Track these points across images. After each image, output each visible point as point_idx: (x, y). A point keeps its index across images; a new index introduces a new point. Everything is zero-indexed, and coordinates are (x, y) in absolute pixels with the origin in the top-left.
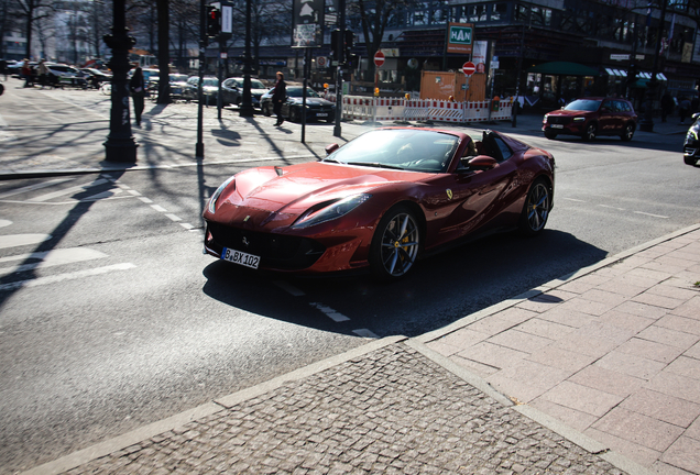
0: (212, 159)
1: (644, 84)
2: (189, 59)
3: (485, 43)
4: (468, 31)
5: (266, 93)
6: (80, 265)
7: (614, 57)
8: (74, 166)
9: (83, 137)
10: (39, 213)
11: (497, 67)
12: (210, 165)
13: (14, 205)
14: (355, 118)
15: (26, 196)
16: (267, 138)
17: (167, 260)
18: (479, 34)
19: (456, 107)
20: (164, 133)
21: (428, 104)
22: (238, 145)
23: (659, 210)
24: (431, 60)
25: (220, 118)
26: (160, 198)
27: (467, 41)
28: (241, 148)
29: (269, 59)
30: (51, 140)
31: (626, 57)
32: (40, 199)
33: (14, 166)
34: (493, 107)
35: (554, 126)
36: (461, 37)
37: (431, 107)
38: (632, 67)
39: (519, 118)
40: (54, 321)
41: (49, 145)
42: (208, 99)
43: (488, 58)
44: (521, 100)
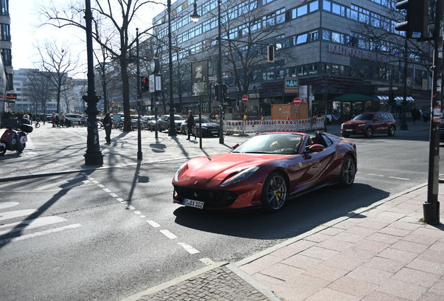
0: (147, 160)
1: (400, 104)
2: (145, 106)
3: (306, 87)
4: (296, 81)
5: (183, 122)
6: (48, 227)
7: (380, 89)
8: (66, 169)
9: (76, 152)
10: (37, 197)
11: (313, 99)
12: (145, 164)
13: (24, 193)
14: (234, 132)
15: (33, 187)
16: (181, 147)
17: (101, 221)
18: (302, 82)
19: (291, 123)
20: (122, 147)
21: (275, 122)
22: (164, 152)
23: (404, 175)
24: (277, 98)
25: (157, 137)
26: (110, 184)
27: (295, 86)
28: (164, 153)
29: (190, 103)
30: (58, 155)
31: (387, 89)
32: (40, 189)
33: (31, 171)
34: (313, 122)
35: (347, 130)
36: (291, 84)
37: (277, 124)
38: (392, 95)
39: (328, 127)
40: (20, 262)
41: (55, 158)
42: (152, 127)
43: (308, 95)
44: (330, 117)
